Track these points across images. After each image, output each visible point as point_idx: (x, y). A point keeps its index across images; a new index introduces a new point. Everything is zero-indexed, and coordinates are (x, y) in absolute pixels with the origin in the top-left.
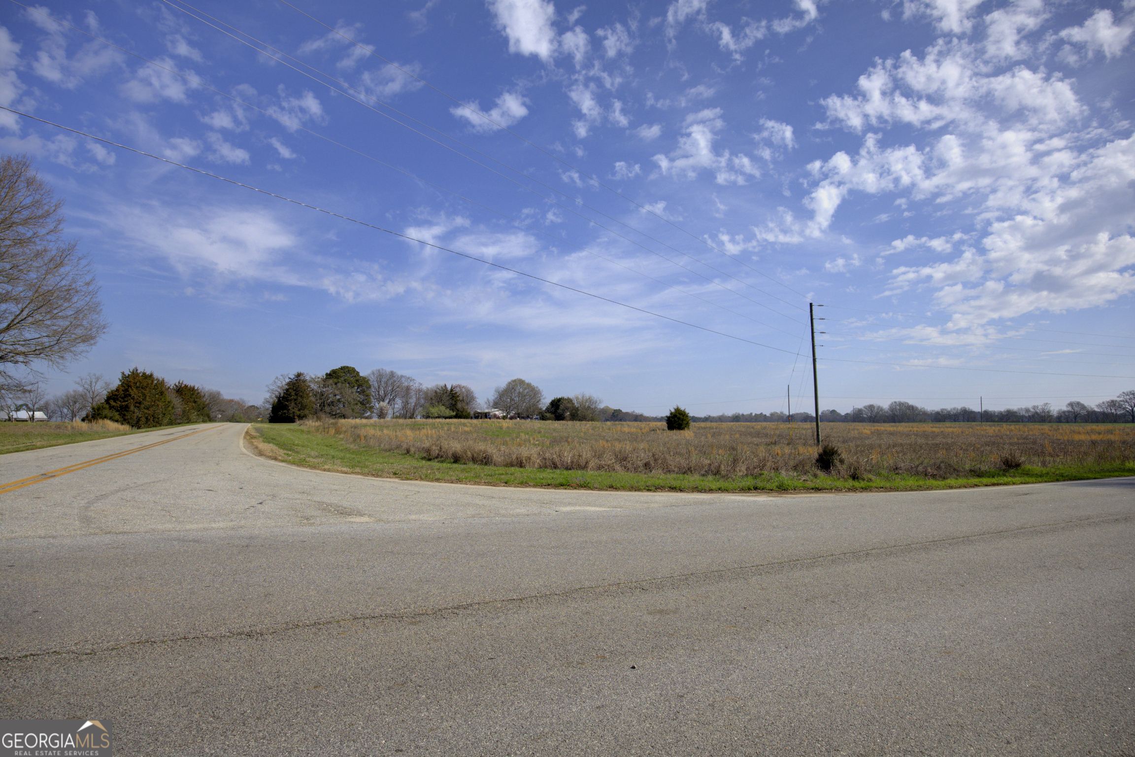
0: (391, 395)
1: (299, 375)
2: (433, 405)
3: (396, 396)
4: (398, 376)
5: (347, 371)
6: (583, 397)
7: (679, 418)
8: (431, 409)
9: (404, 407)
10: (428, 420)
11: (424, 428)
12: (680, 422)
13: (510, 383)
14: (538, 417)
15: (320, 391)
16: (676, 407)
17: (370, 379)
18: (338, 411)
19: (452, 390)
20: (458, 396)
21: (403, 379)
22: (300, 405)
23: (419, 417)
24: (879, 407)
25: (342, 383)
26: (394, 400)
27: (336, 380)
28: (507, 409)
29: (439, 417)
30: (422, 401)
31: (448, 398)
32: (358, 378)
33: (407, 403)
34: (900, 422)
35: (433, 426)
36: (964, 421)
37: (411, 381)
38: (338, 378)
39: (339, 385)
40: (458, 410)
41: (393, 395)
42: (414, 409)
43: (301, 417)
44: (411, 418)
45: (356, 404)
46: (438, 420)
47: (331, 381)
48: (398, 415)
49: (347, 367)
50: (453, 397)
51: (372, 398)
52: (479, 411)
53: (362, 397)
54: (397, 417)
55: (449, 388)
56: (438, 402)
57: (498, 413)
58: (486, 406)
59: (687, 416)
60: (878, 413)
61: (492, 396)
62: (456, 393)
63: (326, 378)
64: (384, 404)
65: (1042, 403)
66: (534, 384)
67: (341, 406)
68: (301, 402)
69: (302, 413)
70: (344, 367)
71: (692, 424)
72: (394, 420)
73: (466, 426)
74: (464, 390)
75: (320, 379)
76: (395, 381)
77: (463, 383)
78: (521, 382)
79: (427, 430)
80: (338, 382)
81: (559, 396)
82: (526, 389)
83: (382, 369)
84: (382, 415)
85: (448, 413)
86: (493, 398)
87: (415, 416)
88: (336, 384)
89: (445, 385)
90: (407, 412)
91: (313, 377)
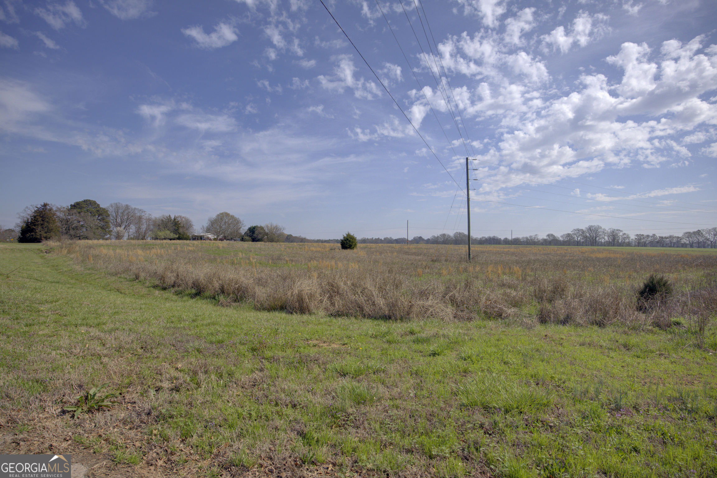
0: (126, 222)
1: (45, 205)
2: (160, 230)
3: (131, 223)
4: (132, 209)
5: (89, 203)
6: (271, 226)
7: (349, 241)
8: (158, 233)
9: (137, 231)
10: (156, 241)
11: (153, 248)
12: (351, 244)
13: (218, 215)
14: (239, 239)
15: (65, 218)
16: (347, 233)
17: (109, 210)
18: (82, 234)
19: (175, 219)
20: (180, 224)
21: (136, 212)
22: (46, 229)
23: (149, 239)
24: (448, 235)
25: (85, 212)
26: (129, 226)
27: (79, 210)
28: (217, 233)
29: (165, 239)
30: (152, 227)
31: (172, 225)
32: (98, 209)
33: (140, 228)
34: (459, 244)
35: (162, 246)
36: (494, 244)
37: (142, 212)
38: (81, 209)
39: (82, 214)
40: (180, 234)
41: (128, 222)
42: (145, 233)
43: (47, 238)
44: (143, 239)
45: (97, 229)
46: (165, 241)
47: (75, 211)
48: (133, 237)
49: (89, 200)
50: (176, 224)
51: (110, 224)
52: (196, 235)
53: (102, 223)
54: (132, 239)
55: (173, 217)
56: (164, 228)
57: (211, 236)
58: (201, 231)
59: (355, 240)
60: (447, 239)
61: (206, 224)
62: (178, 221)
63: (71, 208)
64: (121, 229)
65: (534, 234)
66: (236, 216)
67: (84, 230)
68: (47, 226)
69: (48, 235)
70: (86, 200)
71: (358, 245)
72: (129, 241)
73: (189, 246)
74: (183, 219)
75: (65, 209)
76: (129, 212)
77: (183, 215)
78: (227, 215)
79: (157, 249)
80: (82, 212)
81: (254, 225)
82: (230, 219)
83: (119, 203)
84: (119, 237)
85: (172, 236)
86: (207, 225)
87: (146, 238)
88: (79, 213)
89: (170, 216)
90: (139, 235)
91: (59, 207)
